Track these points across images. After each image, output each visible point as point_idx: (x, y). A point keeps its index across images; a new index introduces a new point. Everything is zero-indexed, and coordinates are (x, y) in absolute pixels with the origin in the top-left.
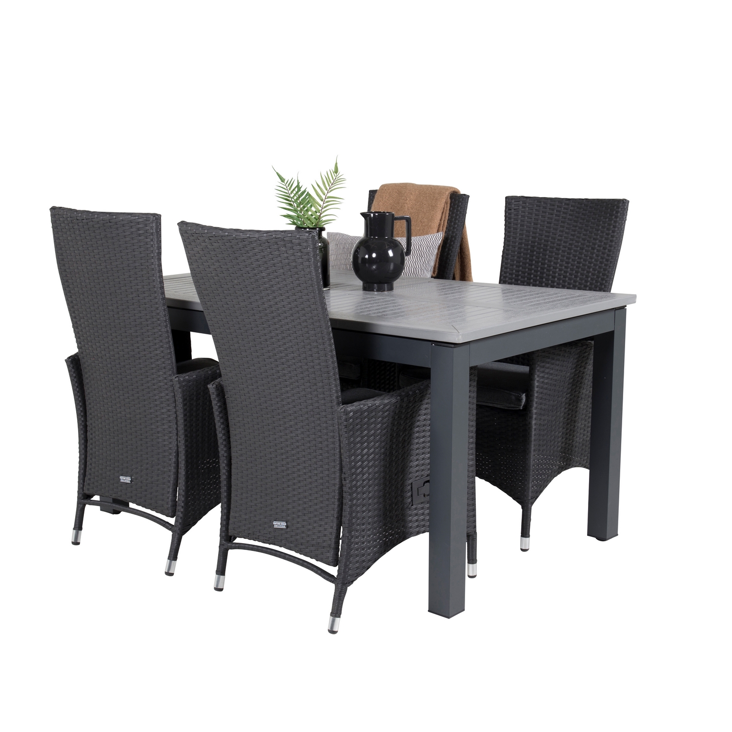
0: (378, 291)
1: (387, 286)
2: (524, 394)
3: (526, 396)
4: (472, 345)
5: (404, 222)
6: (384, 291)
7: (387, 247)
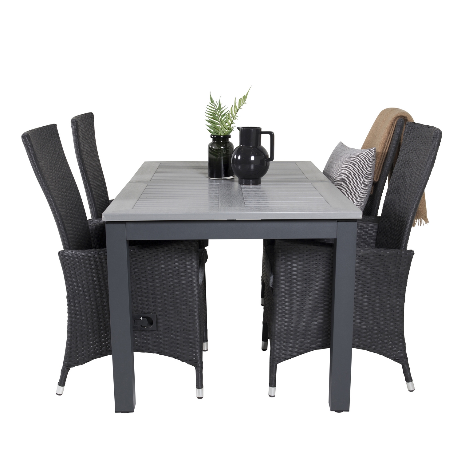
1: (252, 181)
2: (272, 276)
3: (274, 277)
6: (249, 184)
7: (251, 154)
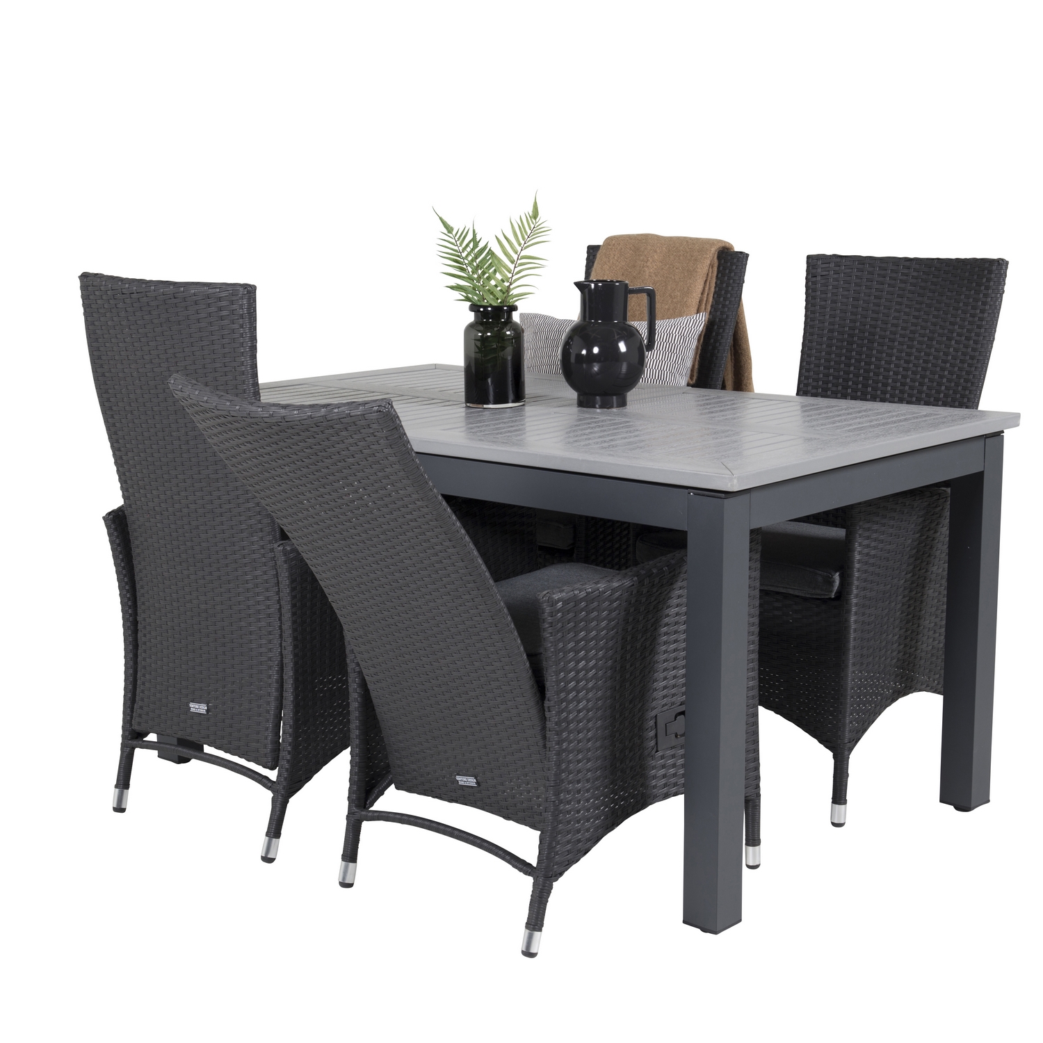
0: (601, 407)
1: (617, 399)
2: (837, 574)
3: (842, 577)
4: (754, 495)
5: (644, 297)
6: (612, 407)
7: (616, 337)
